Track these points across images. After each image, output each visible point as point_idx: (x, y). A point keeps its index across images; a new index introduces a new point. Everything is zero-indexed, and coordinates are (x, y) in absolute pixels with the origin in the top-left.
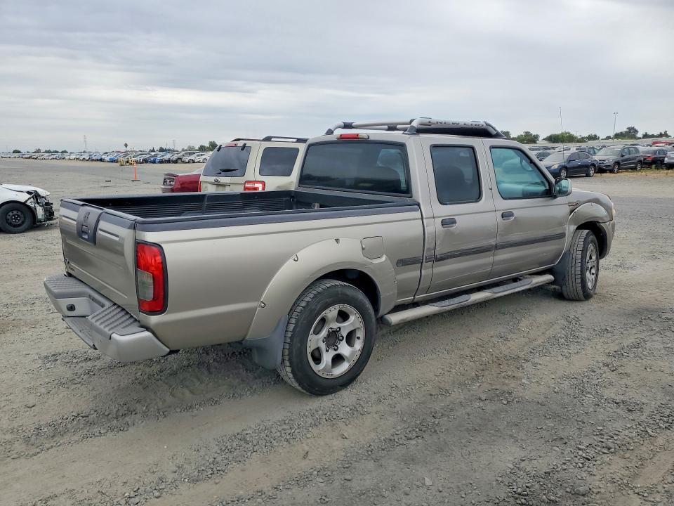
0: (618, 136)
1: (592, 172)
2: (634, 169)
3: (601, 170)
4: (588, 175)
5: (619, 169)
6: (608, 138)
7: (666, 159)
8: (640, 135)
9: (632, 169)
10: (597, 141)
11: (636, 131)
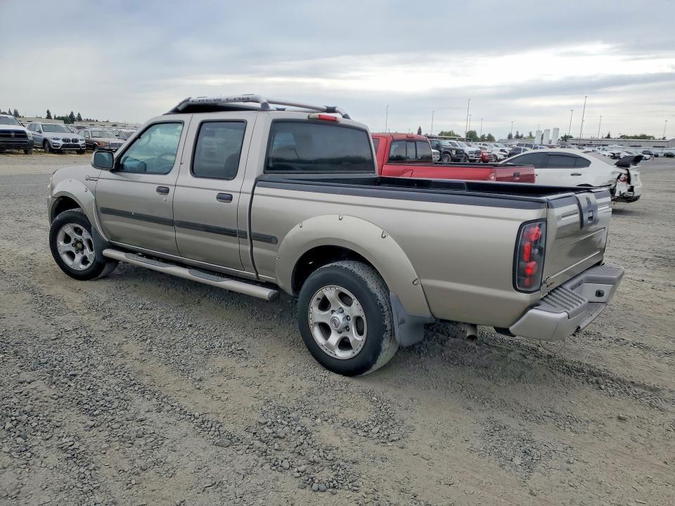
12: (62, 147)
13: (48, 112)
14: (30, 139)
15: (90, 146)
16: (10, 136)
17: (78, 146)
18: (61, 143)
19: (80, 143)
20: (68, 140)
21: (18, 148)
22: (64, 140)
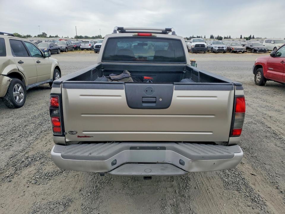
0: (39, 36)
1: (59, 52)
2: (72, 50)
3: (62, 51)
4: (58, 53)
5: (67, 50)
6: (35, 37)
7: (81, 46)
8: (48, 36)
9: (71, 50)
10: (31, 38)
11: (46, 35)
12: (217, 50)
13: (241, 36)
14: (206, 47)
15: (229, 50)
16: (199, 47)
17: (224, 50)
18: (217, 49)
19: (224, 49)
20: (220, 48)
21: (201, 51)
22: (218, 48)
